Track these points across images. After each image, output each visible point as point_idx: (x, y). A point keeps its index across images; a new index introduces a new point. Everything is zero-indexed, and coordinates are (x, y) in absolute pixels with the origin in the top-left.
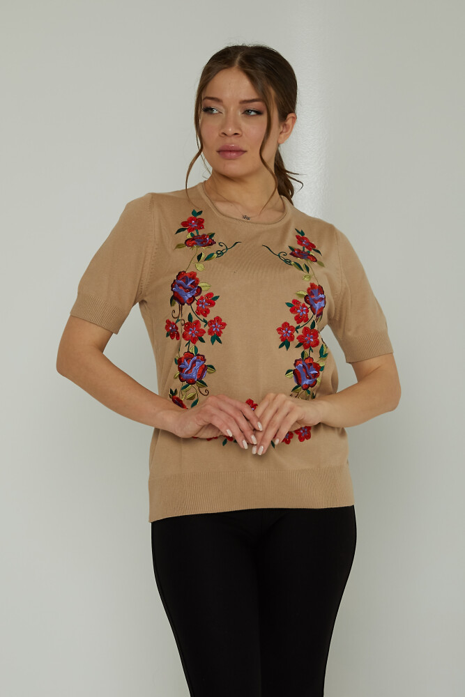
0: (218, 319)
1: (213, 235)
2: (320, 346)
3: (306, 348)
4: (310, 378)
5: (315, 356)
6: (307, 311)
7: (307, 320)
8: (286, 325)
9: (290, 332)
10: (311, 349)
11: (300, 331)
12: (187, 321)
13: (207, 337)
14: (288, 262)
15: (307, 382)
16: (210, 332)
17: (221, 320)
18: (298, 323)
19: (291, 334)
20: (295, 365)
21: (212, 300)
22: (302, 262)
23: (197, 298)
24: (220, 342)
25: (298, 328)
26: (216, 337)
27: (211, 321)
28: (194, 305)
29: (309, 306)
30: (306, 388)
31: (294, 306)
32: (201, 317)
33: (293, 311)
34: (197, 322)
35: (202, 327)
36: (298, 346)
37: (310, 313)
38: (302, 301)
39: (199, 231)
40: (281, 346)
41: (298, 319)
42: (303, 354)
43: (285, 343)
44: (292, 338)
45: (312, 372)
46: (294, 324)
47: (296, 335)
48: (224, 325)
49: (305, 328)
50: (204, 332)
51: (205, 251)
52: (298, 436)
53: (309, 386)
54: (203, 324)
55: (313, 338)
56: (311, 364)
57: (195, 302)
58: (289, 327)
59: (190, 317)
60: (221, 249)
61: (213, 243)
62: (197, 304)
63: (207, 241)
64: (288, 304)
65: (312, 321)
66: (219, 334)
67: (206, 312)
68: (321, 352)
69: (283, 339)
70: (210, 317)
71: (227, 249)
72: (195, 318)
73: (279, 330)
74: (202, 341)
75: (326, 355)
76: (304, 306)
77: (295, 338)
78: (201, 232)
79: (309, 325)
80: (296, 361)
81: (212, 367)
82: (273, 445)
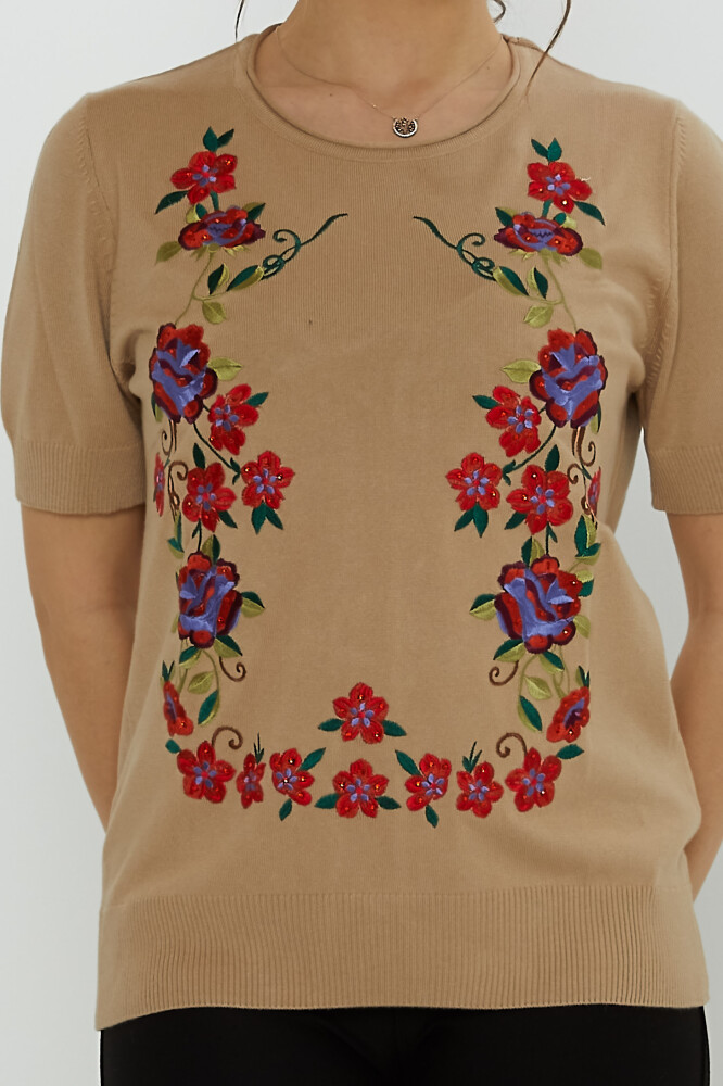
0: (269, 459)
1: (257, 210)
2: (574, 522)
3: (535, 529)
4: (550, 618)
5: (563, 551)
6: (537, 420)
7: (533, 444)
8: (474, 460)
9: (485, 480)
10: (550, 532)
11: (516, 477)
12: (192, 466)
13: (240, 511)
14: (482, 268)
15: (544, 629)
16: (249, 497)
17: (277, 460)
18: (509, 454)
19: (490, 489)
20: (502, 580)
21: (246, 405)
22: (525, 263)
23: (208, 402)
24: (277, 523)
25: (510, 468)
26: (266, 511)
27: (250, 465)
28: (203, 421)
29: (541, 404)
30: (542, 647)
31: (498, 406)
32: (226, 454)
33: (494, 419)
34: (217, 469)
35: (227, 483)
36: (512, 524)
37: (546, 424)
38: (523, 390)
39: (221, 196)
40: (460, 525)
41: (511, 444)
42: (527, 548)
43: (474, 513)
44: (493, 502)
45: (556, 601)
46: (496, 456)
47: (503, 489)
48: (288, 474)
49: (532, 470)
50: (232, 497)
51: (234, 259)
52: (514, 793)
53: (551, 640)
54: (229, 473)
55: (555, 498)
56: (551, 577)
57: (205, 413)
58: (484, 467)
59: (198, 455)
60: (278, 249)
61: (255, 234)
62: (211, 418)
63: (242, 228)
64: (481, 401)
65: (548, 449)
66: (275, 501)
67: (235, 441)
68: (580, 536)
69: (466, 502)
70: (248, 454)
71: (298, 246)
72: (210, 458)
73: (455, 477)
74: (230, 523)
75: (594, 549)
76: (527, 404)
77: (503, 499)
78: (227, 201)
79: (540, 460)
80: (506, 569)
81: (254, 597)
82: (432, 818)
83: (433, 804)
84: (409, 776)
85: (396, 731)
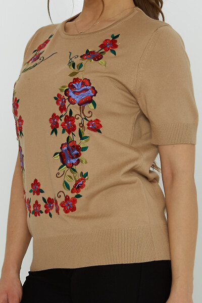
1: (42, 53)
2: (77, 130)
3: (69, 133)
4: (73, 158)
6: (65, 102)
8: (54, 115)
9: (55, 120)
10: (73, 134)
11: (63, 118)
15: (71, 161)
17: (21, 118)
18: (61, 112)
19: (57, 122)
20: (61, 148)
21: (17, 103)
24: (23, 135)
25: (61, 116)
27: (18, 120)
29: (66, 97)
30: (71, 167)
31: (58, 99)
36: (63, 132)
37: (67, 104)
38: (63, 94)
40: (52, 133)
41: (62, 109)
42: (68, 138)
43: (54, 130)
44: (58, 126)
45: (74, 153)
47: (60, 122)
48: (23, 122)
49: (67, 116)
52: (63, 208)
53: (73, 164)
55: (71, 124)
56: (73, 146)
58: (56, 116)
62: (13, 107)
64: (55, 98)
65: (69, 110)
66: (21, 129)
69: (52, 127)
70: (18, 117)
71: (42, 61)
73: (50, 120)
75: (86, 137)
76: (64, 98)
77: (60, 125)
79: (68, 114)
80: (62, 145)
81: (23, 155)
82: (51, 215)
83: (51, 211)
84: (45, 204)
85: (42, 192)
